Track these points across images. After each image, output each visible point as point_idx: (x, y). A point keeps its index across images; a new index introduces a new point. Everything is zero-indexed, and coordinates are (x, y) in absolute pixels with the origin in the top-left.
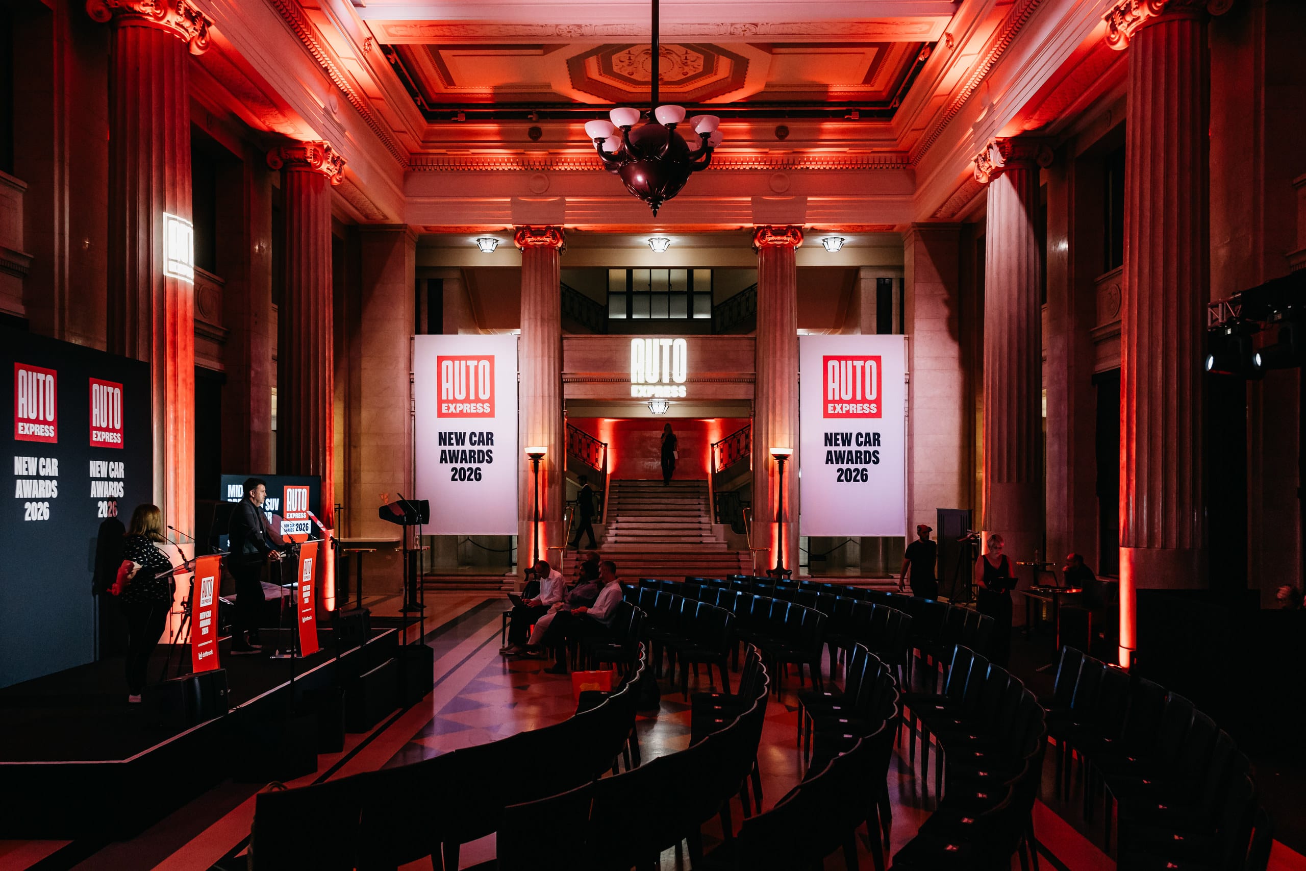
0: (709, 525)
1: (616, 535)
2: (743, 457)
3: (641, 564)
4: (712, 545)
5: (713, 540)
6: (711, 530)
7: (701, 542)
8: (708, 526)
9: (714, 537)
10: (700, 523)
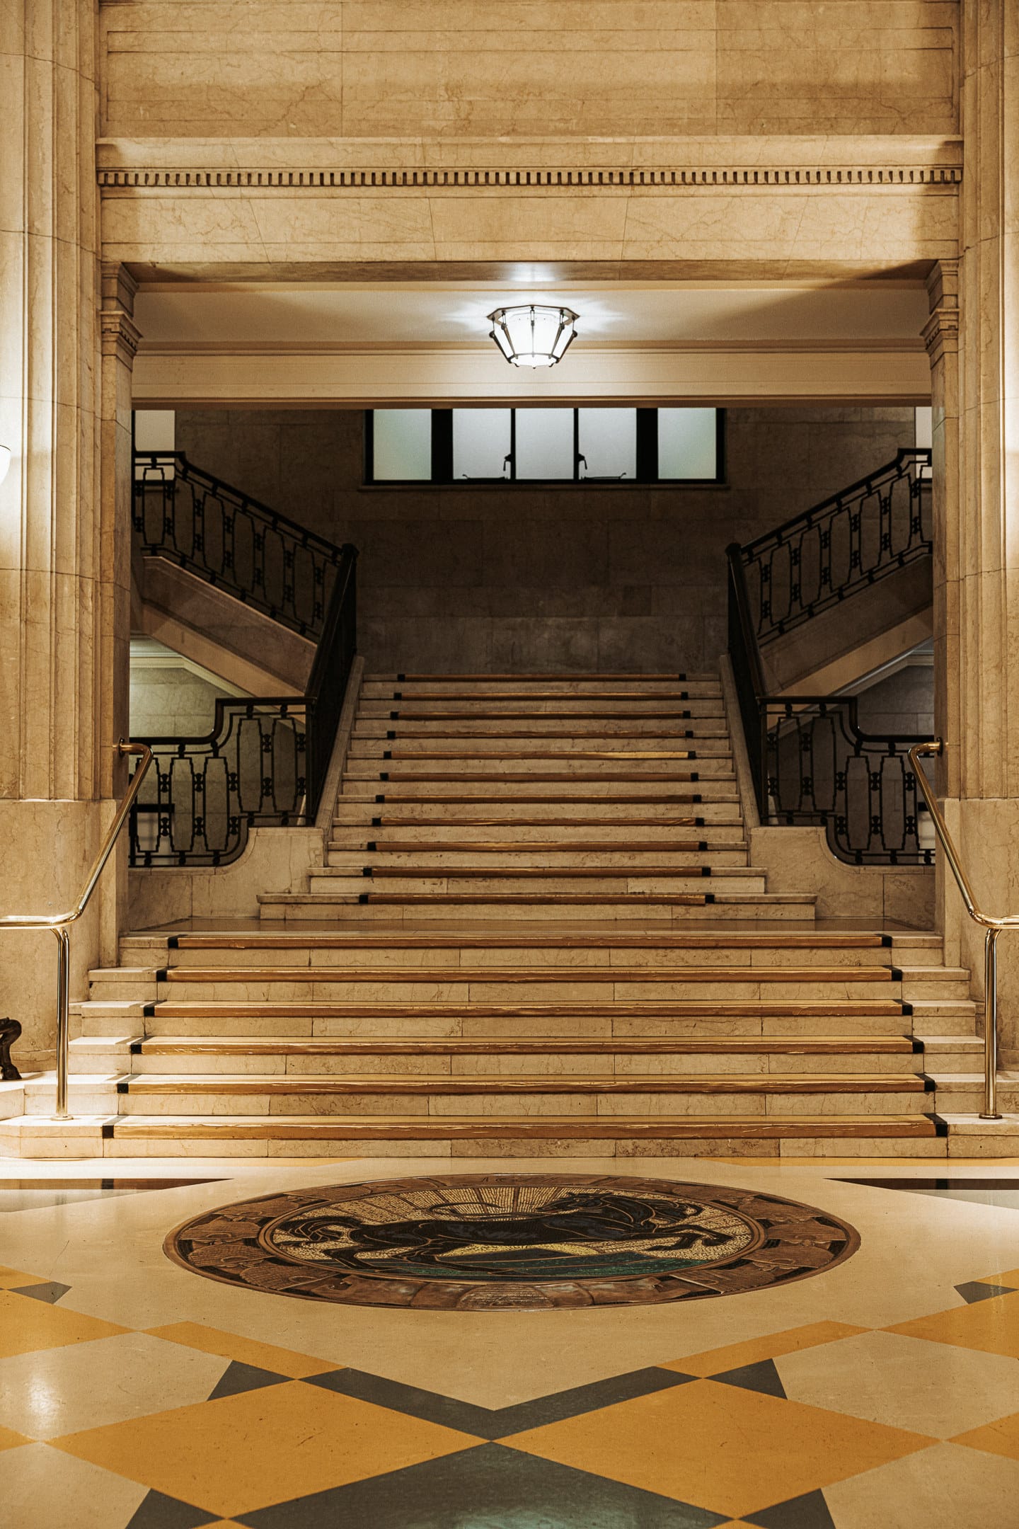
0: (739, 832)
1: (368, 873)
2: (902, 563)
3: (456, 995)
4: (746, 912)
5: (755, 887)
6: (746, 850)
7: (710, 899)
8: (734, 836)
9: (758, 875)
10: (700, 822)
